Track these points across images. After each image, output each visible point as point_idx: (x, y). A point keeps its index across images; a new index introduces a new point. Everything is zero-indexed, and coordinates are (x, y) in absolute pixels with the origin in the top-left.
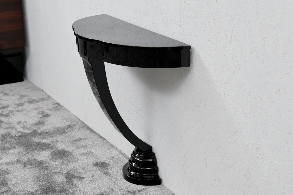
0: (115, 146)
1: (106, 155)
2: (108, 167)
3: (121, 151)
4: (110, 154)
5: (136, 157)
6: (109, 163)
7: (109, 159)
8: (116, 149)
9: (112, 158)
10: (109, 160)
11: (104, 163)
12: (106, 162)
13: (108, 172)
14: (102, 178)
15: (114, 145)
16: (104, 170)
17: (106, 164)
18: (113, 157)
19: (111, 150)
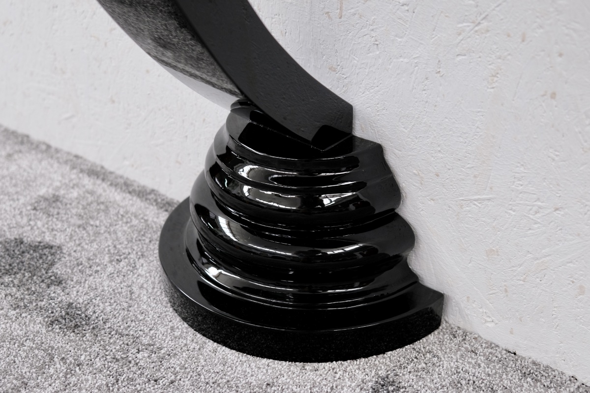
0: (36, 135)
1: (8, 194)
2: (59, 269)
3: (77, 157)
4: (28, 184)
5: (246, 182)
6: (48, 238)
7: (40, 214)
8: (47, 150)
9: (50, 205)
10: (39, 224)
11: (22, 242)
12: (31, 236)
13: (70, 305)
14: (52, 359)
15: (28, 136)
16: (40, 296)
17: (35, 248)
18: (56, 199)
19: (24, 163)
